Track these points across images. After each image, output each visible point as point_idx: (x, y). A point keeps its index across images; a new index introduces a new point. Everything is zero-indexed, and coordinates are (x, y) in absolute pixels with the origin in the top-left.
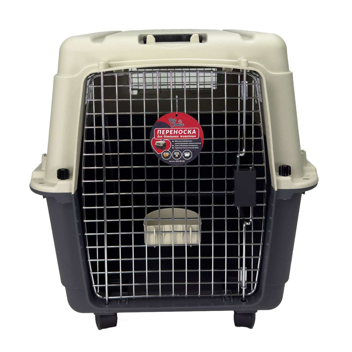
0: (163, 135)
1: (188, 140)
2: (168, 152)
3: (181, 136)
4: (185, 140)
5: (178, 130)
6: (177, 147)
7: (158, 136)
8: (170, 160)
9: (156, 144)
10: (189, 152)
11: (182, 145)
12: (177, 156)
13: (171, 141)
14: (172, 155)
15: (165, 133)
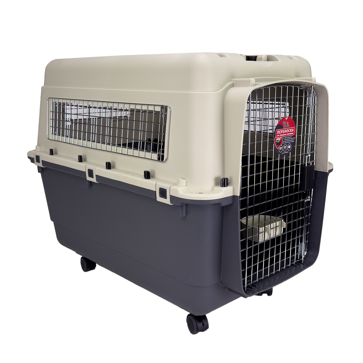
0: (279, 134)
1: (290, 136)
2: (281, 146)
3: (287, 134)
4: (289, 136)
5: (287, 129)
6: (285, 142)
7: (278, 136)
8: (282, 152)
9: (276, 142)
10: (290, 145)
11: (288, 140)
12: (285, 149)
13: (283, 138)
14: (283, 148)
15: (280, 133)
